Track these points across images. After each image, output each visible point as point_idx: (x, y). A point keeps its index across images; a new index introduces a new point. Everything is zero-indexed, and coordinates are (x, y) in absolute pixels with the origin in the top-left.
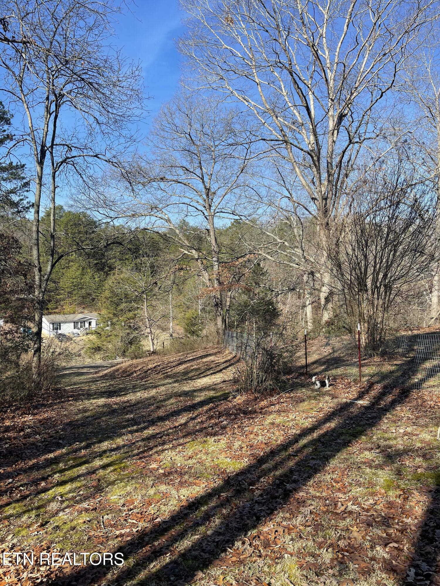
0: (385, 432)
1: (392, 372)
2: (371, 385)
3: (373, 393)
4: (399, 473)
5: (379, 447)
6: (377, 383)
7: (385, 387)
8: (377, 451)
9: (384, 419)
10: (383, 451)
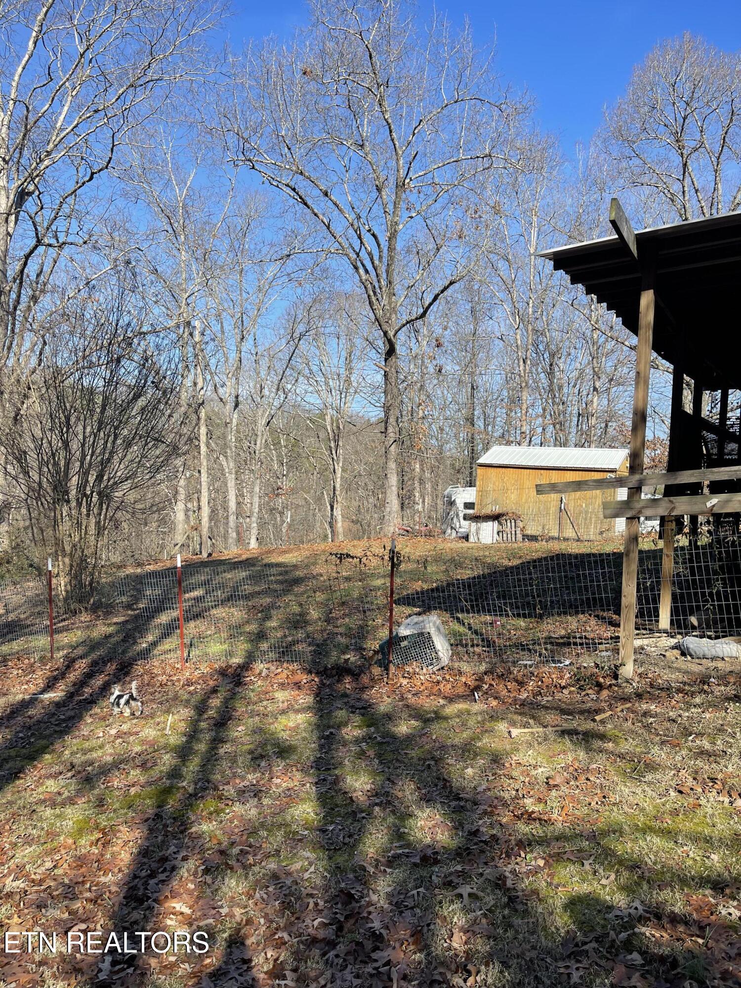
0: (86, 739)
1: (107, 637)
2: (70, 663)
3: (72, 677)
4: (101, 803)
5: (73, 767)
6: (81, 658)
7: (94, 663)
8: (70, 774)
9: (87, 718)
10: (79, 772)
